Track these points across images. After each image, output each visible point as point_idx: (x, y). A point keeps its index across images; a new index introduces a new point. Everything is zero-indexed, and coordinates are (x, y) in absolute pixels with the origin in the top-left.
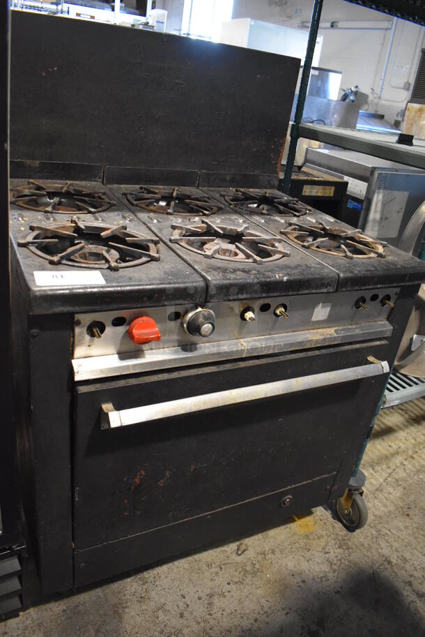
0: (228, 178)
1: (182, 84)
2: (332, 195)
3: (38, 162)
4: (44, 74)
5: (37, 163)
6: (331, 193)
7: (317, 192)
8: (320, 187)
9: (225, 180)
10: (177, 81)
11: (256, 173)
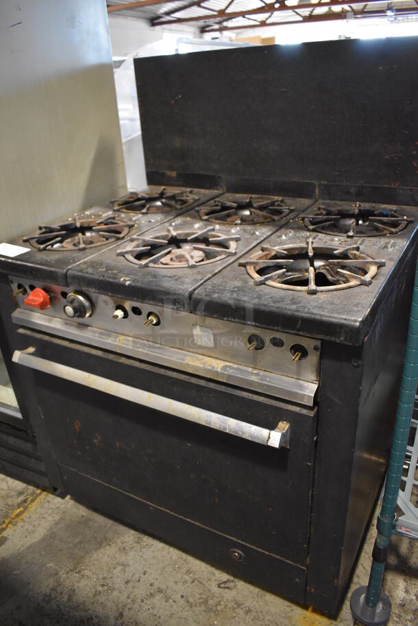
0: (353, 190)
3: (175, 173)
4: (172, 102)
11: (393, 186)
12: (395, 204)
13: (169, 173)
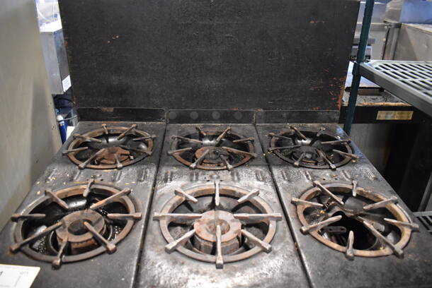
0: (285, 115)
1: (232, 37)
2: (410, 118)
3: (113, 108)
4: (109, 42)
5: (111, 109)
6: (409, 117)
7: (393, 117)
8: (397, 112)
9: (281, 117)
10: (228, 35)
11: (314, 110)
12: (316, 122)
13: (105, 109)
